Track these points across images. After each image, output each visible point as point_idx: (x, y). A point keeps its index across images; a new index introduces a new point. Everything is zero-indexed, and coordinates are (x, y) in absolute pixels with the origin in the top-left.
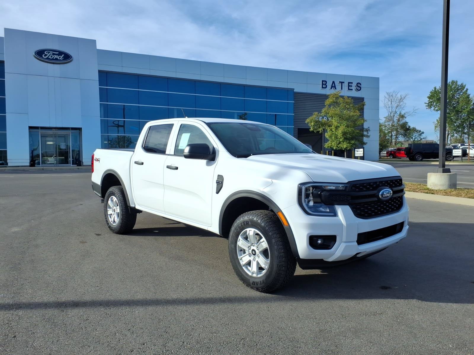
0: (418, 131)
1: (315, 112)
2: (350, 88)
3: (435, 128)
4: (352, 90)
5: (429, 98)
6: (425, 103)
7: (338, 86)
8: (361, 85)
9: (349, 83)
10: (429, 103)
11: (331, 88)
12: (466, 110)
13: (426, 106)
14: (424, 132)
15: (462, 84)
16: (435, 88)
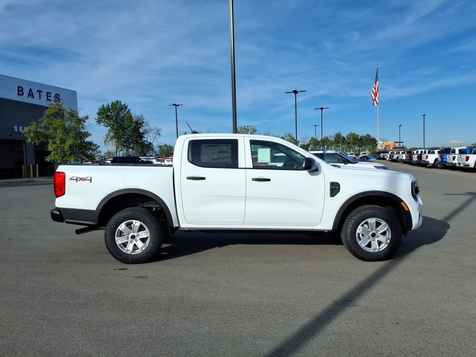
0: (94, 144)
1: (34, 121)
2: (49, 98)
3: (105, 143)
4: (51, 100)
5: (99, 114)
6: (95, 119)
7: (36, 95)
8: (59, 96)
9: (47, 93)
10: (99, 119)
11: (29, 96)
12: (131, 128)
13: (96, 122)
14: (99, 146)
15: (125, 104)
16: (103, 106)
